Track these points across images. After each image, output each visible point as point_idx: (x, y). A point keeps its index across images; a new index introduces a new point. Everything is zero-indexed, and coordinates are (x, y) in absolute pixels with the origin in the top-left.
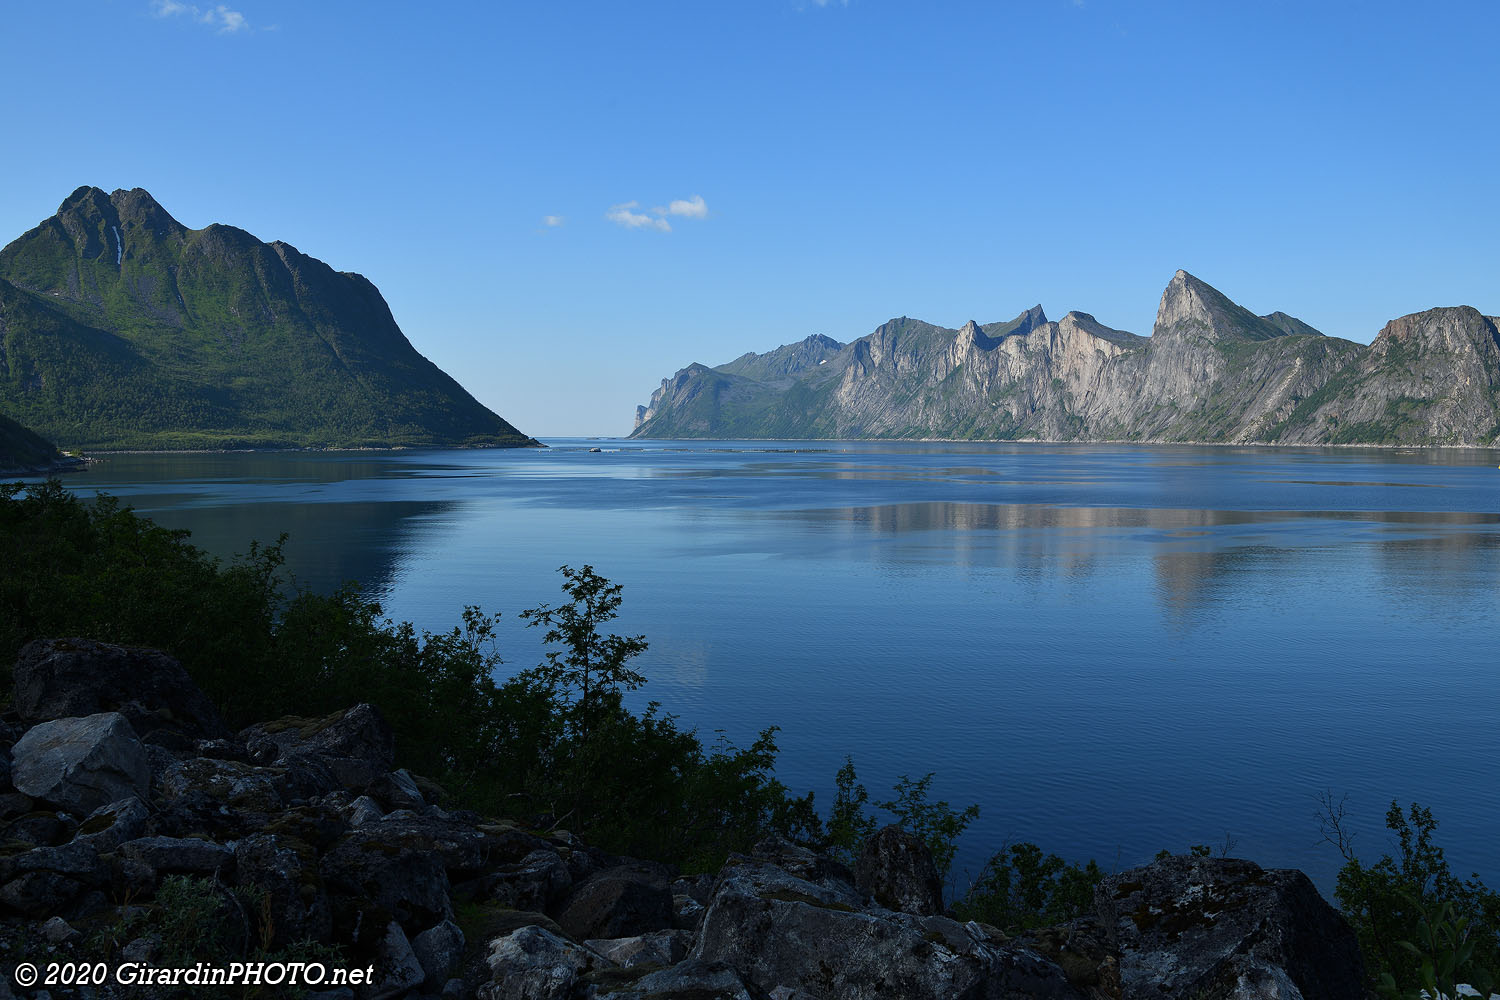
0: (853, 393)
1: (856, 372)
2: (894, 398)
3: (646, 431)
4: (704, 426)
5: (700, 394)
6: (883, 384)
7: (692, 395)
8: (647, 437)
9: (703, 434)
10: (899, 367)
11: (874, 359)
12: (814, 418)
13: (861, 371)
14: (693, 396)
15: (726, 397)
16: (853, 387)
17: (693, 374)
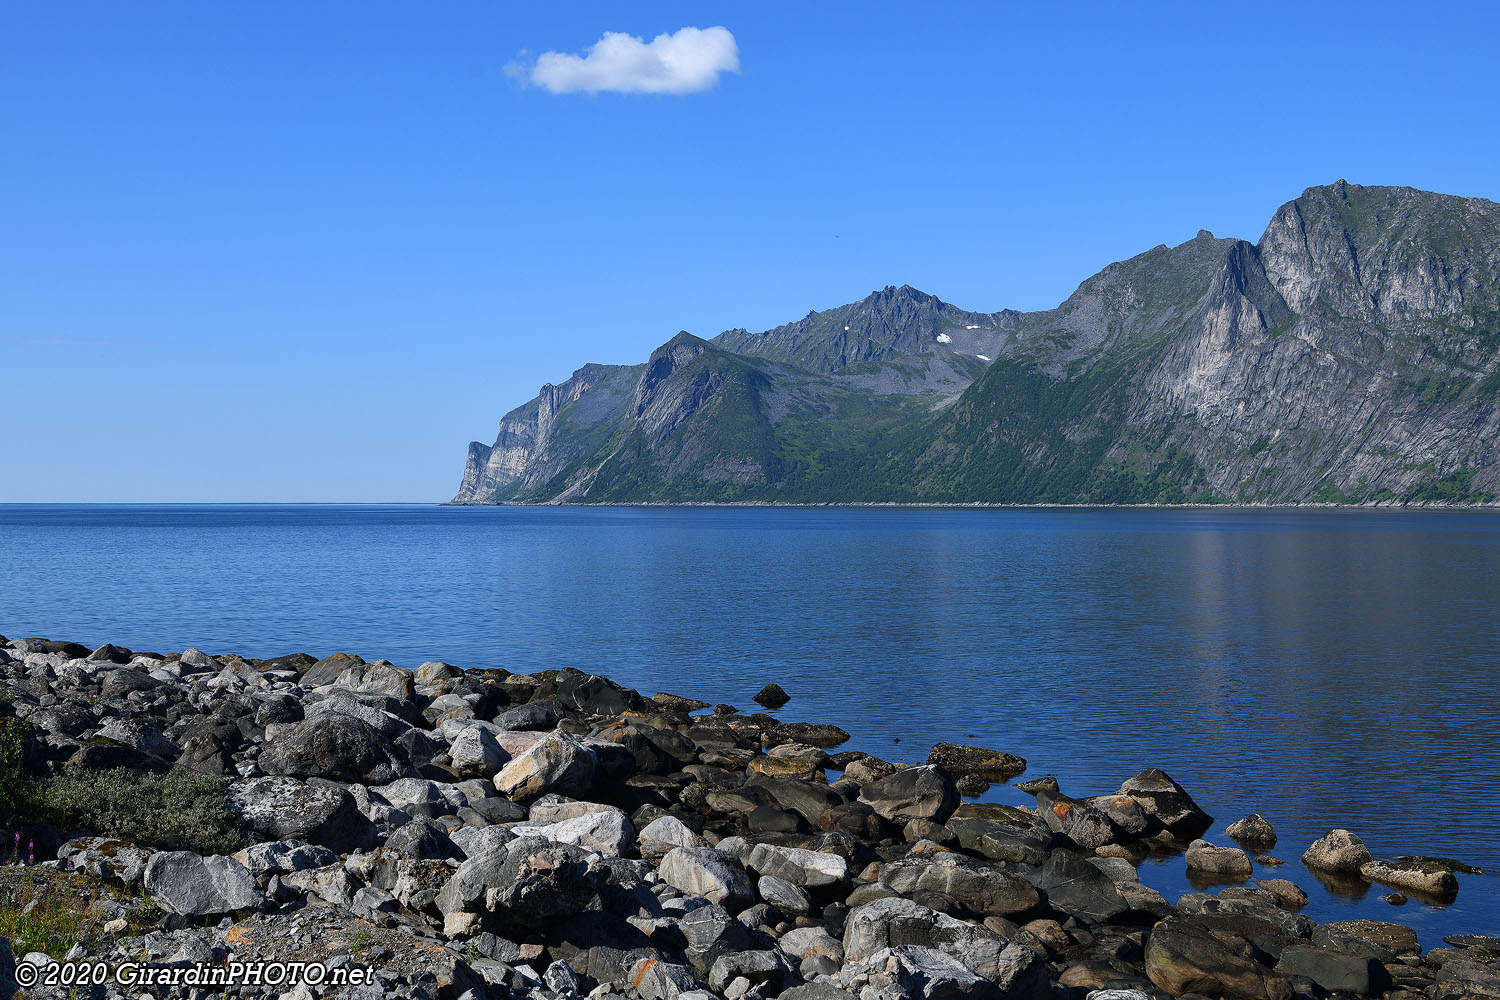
0: (1236, 379)
1: (1235, 323)
2: (1401, 388)
3: (585, 486)
4: (747, 472)
5: (716, 399)
6: (1344, 351)
7: (691, 404)
8: (591, 497)
9: (747, 492)
10: (1387, 305)
11: (1286, 289)
12: (1099, 447)
13: (1250, 321)
14: (695, 404)
15: (778, 406)
16: (1232, 364)
17: (684, 356)
